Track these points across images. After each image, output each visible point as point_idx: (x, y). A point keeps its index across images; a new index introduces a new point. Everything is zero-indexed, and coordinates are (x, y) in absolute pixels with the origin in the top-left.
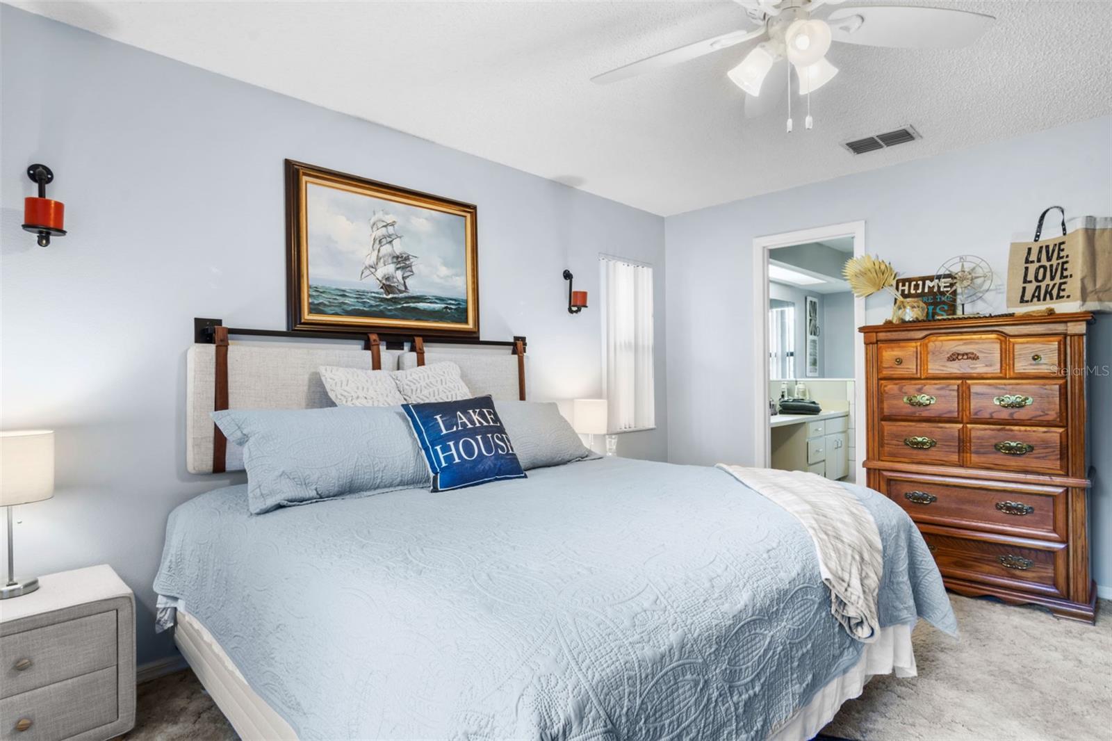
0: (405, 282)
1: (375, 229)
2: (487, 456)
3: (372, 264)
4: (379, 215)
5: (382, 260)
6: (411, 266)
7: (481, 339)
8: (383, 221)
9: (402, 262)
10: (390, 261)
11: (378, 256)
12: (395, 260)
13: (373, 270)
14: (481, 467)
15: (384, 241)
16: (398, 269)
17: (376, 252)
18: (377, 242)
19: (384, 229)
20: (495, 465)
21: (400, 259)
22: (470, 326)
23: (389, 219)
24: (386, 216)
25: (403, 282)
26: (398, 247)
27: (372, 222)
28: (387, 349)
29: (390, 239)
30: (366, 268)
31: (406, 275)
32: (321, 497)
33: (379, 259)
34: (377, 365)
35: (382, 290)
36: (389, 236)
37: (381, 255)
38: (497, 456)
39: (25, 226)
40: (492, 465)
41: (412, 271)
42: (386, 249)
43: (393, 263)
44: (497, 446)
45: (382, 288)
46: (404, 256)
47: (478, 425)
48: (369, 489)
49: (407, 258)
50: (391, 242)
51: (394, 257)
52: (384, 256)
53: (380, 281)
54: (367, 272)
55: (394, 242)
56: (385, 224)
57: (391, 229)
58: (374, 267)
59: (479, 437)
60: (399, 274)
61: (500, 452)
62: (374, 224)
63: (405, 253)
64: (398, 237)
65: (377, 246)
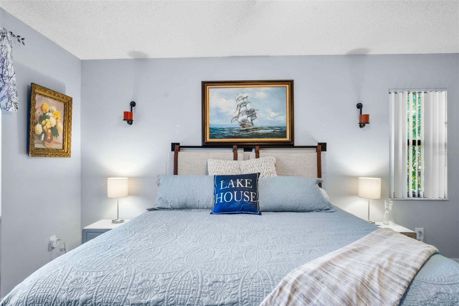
0: (252, 122)
1: (238, 101)
2: (236, 201)
3: (236, 116)
4: (240, 95)
5: (241, 114)
6: (255, 115)
7: (295, 145)
8: (242, 97)
9: (251, 113)
10: (245, 113)
11: (239, 112)
12: (247, 113)
13: (237, 118)
14: (232, 206)
15: (242, 105)
16: (248, 117)
17: (238, 110)
18: (239, 106)
19: (242, 100)
20: (240, 206)
21: (250, 112)
22: (288, 139)
23: (245, 95)
24: (243, 95)
25: (251, 122)
26: (249, 107)
27: (236, 98)
28: (244, 151)
29: (245, 104)
30: (234, 118)
31: (252, 119)
32: (173, 209)
33: (239, 113)
34: (236, 158)
35: (241, 126)
36: (245, 103)
37: (240, 111)
38: (242, 202)
39: (124, 120)
40: (239, 206)
41: (256, 117)
42: (243, 109)
43: (246, 114)
44: (244, 197)
45: (241, 125)
46: (252, 110)
47: (238, 186)
49: (254, 111)
50: (245, 105)
51: (247, 112)
52: (242, 112)
53: (240, 123)
54: (234, 120)
55: (247, 105)
56: (243, 98)
57: (245, 100)
58: (237, 117)
59: (235, 192)
60: (249, 119)
61: (245, 200)
62: (237, 99)
63: (252, 109)
64: (249, 102)
65: (239, 108)
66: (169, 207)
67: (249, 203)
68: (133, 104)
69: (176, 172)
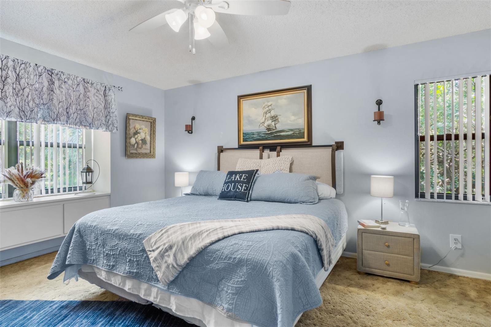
0: (275, 126)
1: (264, 109)
2: (232, 191)
3: (263, 122)
4: (266, 103)
5: (267, 120)
6: (278, 119)
7: (313, 145)
8: (267, 105)
9: (274, 119)
10: (270, 119)
11: (265, 118)
12: (272, 118)
13: (263, 124)
14: (229, 194)
15: (267, 112)
16: (273, 121)
17: (265, 117)
18: (265, 113)
19: (268, 108)
21: (273, 118)
22: (305, 139)
23: (269, 104)
24: (269, 103)
25: (274, 126)
26: (273, 113)
27: (263, 107)
28: (270, 151)
29: (270, 111)
30: (261, 123)
31: (276, 123)
32: (201, 195)
33: (265, 119)
34: (261, 158)
35: (267, 130)
36: (270, 110)
37: (266, 118)
38: (236, 192)
39: (186, 131)
40: (233, 194)
41: (278, 121)
42: (268, 115)
43: (271, 119)
44: (238, 188)
45: (267, 129)
46: (275, 116)
47: (236, 180)
48: (214, 196)
49: (277, 116)
50: (270, 112)
51: (271, 117)
52: (267, 118)
53: (266, 127)
54: (261, 125)
55: (271, 112)
56: (268, 106)
57: (270, 107)
58: (264, 123)
59: (233, 184)
60: (273, 123)
61: (237, 190)
62: (264, 108)
64: (273, 109)
65: (265, 115)
66: (198, 193)
67: (240, 193)
68: (193, 118)
69: (219, 169)
